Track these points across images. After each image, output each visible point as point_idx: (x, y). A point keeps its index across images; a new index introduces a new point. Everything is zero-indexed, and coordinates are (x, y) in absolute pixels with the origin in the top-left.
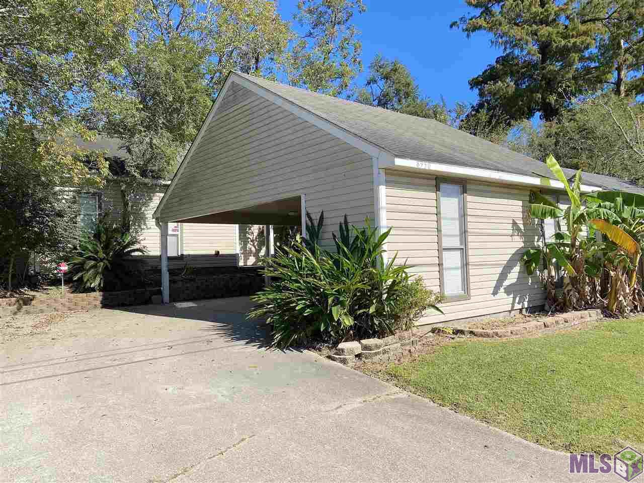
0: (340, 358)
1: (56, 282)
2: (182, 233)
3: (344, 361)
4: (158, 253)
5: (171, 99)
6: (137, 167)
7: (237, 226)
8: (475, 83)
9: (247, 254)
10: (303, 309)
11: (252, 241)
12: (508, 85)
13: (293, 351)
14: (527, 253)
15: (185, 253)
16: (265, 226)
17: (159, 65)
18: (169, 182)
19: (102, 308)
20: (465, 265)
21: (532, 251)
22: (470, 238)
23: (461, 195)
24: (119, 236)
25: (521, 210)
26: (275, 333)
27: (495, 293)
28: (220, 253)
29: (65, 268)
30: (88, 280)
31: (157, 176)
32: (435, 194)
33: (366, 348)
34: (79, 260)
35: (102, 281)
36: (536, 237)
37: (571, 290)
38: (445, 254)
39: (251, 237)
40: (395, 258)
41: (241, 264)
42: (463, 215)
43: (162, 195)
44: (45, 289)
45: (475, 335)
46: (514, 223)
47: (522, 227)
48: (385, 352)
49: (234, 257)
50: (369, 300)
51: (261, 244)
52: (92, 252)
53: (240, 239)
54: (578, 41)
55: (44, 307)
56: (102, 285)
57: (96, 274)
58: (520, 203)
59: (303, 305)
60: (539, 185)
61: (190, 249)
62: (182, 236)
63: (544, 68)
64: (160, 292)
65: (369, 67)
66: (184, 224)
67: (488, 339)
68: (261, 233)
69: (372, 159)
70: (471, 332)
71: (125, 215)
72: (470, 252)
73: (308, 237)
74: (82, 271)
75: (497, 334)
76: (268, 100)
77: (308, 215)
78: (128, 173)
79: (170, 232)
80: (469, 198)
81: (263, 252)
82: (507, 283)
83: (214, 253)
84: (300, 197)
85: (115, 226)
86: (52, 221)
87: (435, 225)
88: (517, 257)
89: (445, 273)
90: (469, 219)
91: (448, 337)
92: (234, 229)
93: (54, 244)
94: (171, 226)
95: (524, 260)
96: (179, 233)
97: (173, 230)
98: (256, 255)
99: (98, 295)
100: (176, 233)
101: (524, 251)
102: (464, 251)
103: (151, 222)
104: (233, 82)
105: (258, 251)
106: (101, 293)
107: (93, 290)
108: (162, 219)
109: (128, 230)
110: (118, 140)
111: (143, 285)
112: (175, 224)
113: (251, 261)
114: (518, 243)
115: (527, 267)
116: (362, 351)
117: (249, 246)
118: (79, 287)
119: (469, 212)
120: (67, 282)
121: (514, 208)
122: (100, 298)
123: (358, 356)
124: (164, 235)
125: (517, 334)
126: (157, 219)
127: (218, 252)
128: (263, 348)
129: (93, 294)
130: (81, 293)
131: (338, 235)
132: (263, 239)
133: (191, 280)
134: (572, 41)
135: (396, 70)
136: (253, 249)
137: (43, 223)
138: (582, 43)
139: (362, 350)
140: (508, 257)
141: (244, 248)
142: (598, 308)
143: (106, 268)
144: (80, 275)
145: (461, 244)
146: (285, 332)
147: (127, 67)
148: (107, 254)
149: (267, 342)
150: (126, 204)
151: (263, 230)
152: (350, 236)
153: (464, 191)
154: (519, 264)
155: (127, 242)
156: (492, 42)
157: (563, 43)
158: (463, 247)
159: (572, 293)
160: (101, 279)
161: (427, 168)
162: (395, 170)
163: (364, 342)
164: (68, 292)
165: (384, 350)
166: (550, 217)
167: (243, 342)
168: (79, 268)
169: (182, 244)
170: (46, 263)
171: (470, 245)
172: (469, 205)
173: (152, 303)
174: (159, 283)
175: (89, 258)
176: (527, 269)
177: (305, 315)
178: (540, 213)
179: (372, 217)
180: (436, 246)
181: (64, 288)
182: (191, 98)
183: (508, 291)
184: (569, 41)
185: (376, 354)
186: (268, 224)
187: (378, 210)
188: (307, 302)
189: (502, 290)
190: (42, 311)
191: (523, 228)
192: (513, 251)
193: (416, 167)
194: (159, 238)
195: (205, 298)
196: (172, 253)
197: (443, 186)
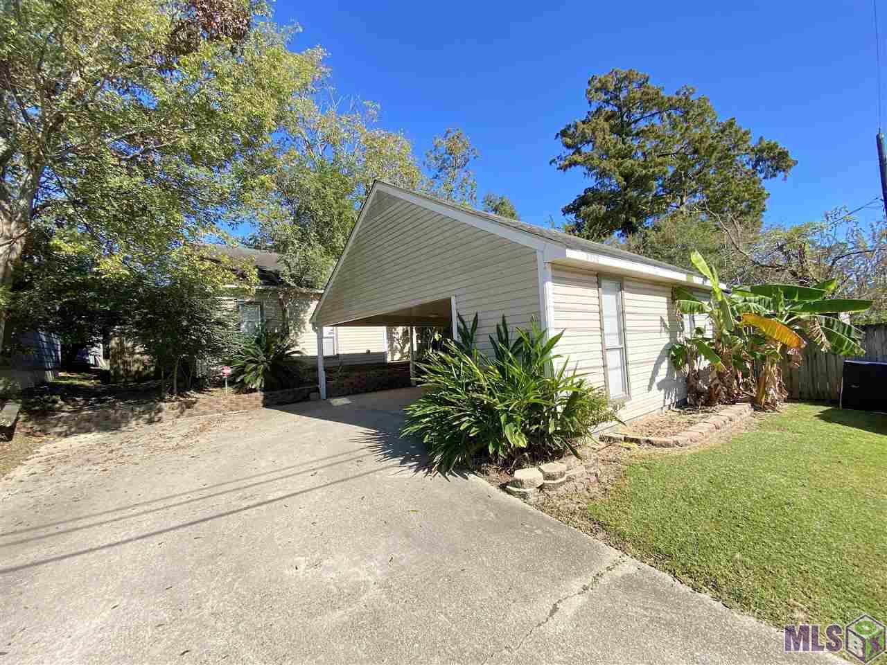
0: (519, 492)
1: (220, 384)
2: (337, 335)
3: (524, 496)
4: (316, 354)
5: (321, 214)
6: (292, 276)
7: (384, 328)
8: (566, 211)
9: (393, 352)
10: (469, 428)
11: (397, 340)
12: (598, 209)
13: (456, 477)
14: (673, 348)
15: (340, 353)
16: (409, 328)
17: (310, 182)
18: (322, 291)
19: (263, 406)
20: (625, 364)
21: (677, 347)
22: (628, 337)
23: (618, 291)
24: (278, 340)
25: (666, 307)
26: (434, 454)
27: (650, 388)
28: (371, 351)
29: (228, 371)
30: (249, 382)
31: (310, 286)
32: (597, 291)
33: (548, 477)
34: (240, 363)
35: (263, 383)
36: (678, 333)
37: (718, 385)
38: (609, 354)
39: (397, 336)
40: (567, 361)
41: (389, 360)
42: (621, 314)
43: (317, 302)
44: (210, 391)
45: (653, 445)
46: (662, 320)
47: (667, 323)
48: (570, 479)
49: (383, 355)
50: (540, 413)
51: (405, 342)
52: (253, 356)
53: (388, 338)
54: (657, 170)
55: (207, 409)
56: (263, 386)
57: (257, 376)
58: (665, 299)
59: (469, 423)
60: (684, 282)
61: (344, 350)
62: (337, 339)
63: (626, 195)
64: (317, 390)
65: (482, 202)
66: (339, 328)
67: (670, 449)
68: (405, 333)
69: (535, 252)
70: (648, 441)
71: (285, 322)
72: (629, 351)
73: (460, 340)
74: (244, 374)
75: (677, 443)
76: (413, 204)
77: (459, 317)
78: (283, 282)
79: (325, 335)
80: (627, 295)
81: (406, 350)
82: (658, 379)
83: (365, 351)
84: (450, 298)
85: (276, 331)
86: (208, 329)
87: (598, 324)
88: (666, 353)
89: (609, 372)
90: (627, 317)
91: (622, 447)
92: (382, 330)
93: (216, 351)
94: (327, 330)
95: (672, 356)
96: (335, 335)
97: (330, 333)
98: (401, 351)
99: (259, 395)
100: (332, 335)
101: (670, 347)
102: (623, 350)
103: (309, 326)
104: (378, 192)
105: (403, 348)
106: (262, 393)
107: (255, 390)
108: (318, 323)
109: (288, 334)
110: (276, 254)
111: (302, 383)
112: (331, 328)
113: (397, 357)
114: (665, 339)
115: (674, 362)
116: (546, 482)
117: (395, 344)
118: (243, 388)
119: (627, 309)
120: (231, 383)
121: (659, 304)
122: (261, 398)
123: (541, 488)
124: (320, 338)
125: (696, 441)
126: (313, 324)
127: (369, 351)
128: (421, 472)
129: (254, 394)
130: (244, 393)
131: (495, 337)
132: (406, 338)
133: (346, 377)
134: (651, 170)
135: (502, 204)
136: (399, 347)
137: (201, 331)
138: (660, 171)
139: (544, 480)
140: (657, 354)
141: (391, 345)
142: (745, 402)
143: (265, 370)
144: (242, 377)
145: (621, 343)
146: (445, 452)
147: (279, 184)
148: (267, 357)
149: (425, 464)
150: (284, 311)
151: (407, 331)
152: (509, 338)
153: (621, 289)
154: (666, 361)
155: (287, 345)
156: (585, 174)
157: (644, 172)
158: (623, 346)
159: (719, 387)
160: (262, 380)
161: (596, 262)
162: (560, 265)
163: (544, 466)
164: (233, 393)
165: (569, 477)
166: (697, 313)
167: (397, 461)
168: (240, 371)
169: (338, 344)
170: (213, 366)
171: (629, 344)
172: (626, 303)
173: (310, 400)
174: (316, 381)
175: (251, 361)
176: (675, 364)
177: (471, 435)
178: (689, 308)
179: (538, 318)
180: (599, 347)
181: (228, 389)
182: (340, 214)
183: (660, 387)
184: (649, 171)
185: (561, 484)
186: (411, 326)
187: (545, 309)
188: (471, 419)
189: (655, 387)
190: (204, 413)
191: (668, 325)
192: (661, 348)
193: (586, 260)
194: (316, 340)
195: (357, 393)
196: (328, 352)
197: (604, 283)
